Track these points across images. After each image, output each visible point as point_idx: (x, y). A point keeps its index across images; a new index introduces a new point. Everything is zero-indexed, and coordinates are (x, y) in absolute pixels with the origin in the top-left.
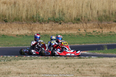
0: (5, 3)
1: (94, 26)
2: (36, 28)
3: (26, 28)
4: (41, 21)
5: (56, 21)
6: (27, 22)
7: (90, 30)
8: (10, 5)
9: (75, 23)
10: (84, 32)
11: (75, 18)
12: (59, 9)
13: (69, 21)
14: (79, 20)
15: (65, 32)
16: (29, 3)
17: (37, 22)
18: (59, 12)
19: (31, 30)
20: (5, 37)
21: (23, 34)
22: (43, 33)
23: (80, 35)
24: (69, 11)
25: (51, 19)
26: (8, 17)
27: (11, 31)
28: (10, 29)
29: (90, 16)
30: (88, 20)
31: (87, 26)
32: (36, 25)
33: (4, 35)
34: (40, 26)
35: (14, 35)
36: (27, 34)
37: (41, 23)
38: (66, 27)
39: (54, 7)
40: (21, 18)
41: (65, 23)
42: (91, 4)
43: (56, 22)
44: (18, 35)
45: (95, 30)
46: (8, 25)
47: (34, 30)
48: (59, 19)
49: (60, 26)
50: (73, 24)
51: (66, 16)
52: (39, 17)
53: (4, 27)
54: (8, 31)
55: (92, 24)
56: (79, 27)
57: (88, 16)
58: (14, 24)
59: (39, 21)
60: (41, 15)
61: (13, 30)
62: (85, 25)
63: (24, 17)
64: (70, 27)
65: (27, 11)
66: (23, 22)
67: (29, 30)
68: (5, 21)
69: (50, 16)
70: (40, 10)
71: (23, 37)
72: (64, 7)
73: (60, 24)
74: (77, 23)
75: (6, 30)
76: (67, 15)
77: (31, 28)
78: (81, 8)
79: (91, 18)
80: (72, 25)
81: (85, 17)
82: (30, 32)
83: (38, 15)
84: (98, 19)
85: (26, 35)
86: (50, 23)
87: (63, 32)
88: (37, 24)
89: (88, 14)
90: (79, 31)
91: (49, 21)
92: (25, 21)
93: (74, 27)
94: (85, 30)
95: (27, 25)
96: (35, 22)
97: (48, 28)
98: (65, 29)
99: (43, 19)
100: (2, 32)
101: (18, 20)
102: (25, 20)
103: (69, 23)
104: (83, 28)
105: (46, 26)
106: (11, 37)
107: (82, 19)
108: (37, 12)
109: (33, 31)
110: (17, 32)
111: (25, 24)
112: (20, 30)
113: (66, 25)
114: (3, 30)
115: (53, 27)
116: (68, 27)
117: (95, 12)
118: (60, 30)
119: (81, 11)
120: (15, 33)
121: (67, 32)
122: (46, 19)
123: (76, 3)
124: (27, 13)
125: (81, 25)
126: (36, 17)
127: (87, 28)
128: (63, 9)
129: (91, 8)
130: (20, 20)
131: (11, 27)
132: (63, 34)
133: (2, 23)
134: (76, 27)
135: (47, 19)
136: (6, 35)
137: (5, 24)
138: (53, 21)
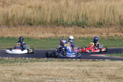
0: (30, 7)
1: (116, 31)
2: (60, 32)
3: (50, 31)
4: (65, 25)
5: (79, 24)
6: (51, 25)
7: (112, 34)
8: (35, 9)
9: (97, 27)
10: (106, 36)
11: (98, 22)
12: (82, 14)
13: (92, 25)
14: (101, 24)
15: (87, 36)
16: (53, 7)
17: (61, 26)
18: (83, 16)
19: (55, 33)
20: (30, 40)
21: (47, 37)
22: (66, 36)
23: (102, 39)
24: (92, 15)
25: (75, 23)
26: (33, 21)
27: (35, 34)
28: (35, 32)
29: (113, 20)
30: (111, 25)
31: (109, 30)
32: (59, 29)
33: (29, 38)
34: (64, 29)
35: (38, 38)
36: (51, 37)
37: (64, 27)
38: (89, 31)
39: (77, 11)
40: (46, 21)
41: (88, 27)
42: (113, 9)
43: (79, 26)
44: (42, 38)
45: (117, 34)
46: (33, 28)
47: (58, 33)
48: (82, 22)
49: (83, 30)
50: (96, 27)
51: (88, 20)
52: (63, 21)
53: (29, 30)
54: (33, 34)
55: (114, 28)
56: (102, 31)
57: (110, 21)
58: (39, 28)
59: (63, 25)
60: (65, 19)
61: (38, 33)
62: (107, 29)
63: (48, 21)
64: (93, 31)
65: (51, 15)
66: (48, 26)
67: (52, 34)
68: (30, 24)
69: (74, 20)
70: (64, 14)
71: (47, 40)
72: (88, 12)
73: (83, 28)
74: (99, 27)
75: (31, 33)
76: (90, 20)
77: (55, 31)
78: (103, 13)
79: (113, 22)
80: (95, 29)
81: (107, 21)
82: (54, 35)
83: (62, 19)
84: (120, 23)
85: (50, 39)
86: (74, 26)
87: (85, 36)
88: (61, 28)
89: (110, 19)
90: (101, 35)
91: (72, 25)
92: (49, 25)
93: (96, 31)
94: (107, 34)
95: (51, 28)
96: (58, 25)
97: (71, 32)
98: (87, 33)
99: (67, 22)
100: (27, 35)
101: (42, 23)
102: (50, 23)
103: (92, 27)
104: (105, 32)
105: (70, 29)
106: (35, 40)
107: (104, 23)
108: (61, 16)
109: (57, 35)
110: (42, 35)
111: (49, 27)
112: (45, 33)
113: (89, 28)
114: (28, 33)
115: (76, 30)
116: (91, 31)
117: (117, 17)
118: (83, 34)
119: (103, 15)
120: (40, 36)
121: (90, 36)
122: (69, 22)
123: (99, 7)
124: (51, 17)
125: (103, 29)
126: (60, 21)
127: (109, 32)
128: (86, 13)
129: (113, 12)
130: (44, 23)
131: (36, 30)
132: (86, 38)
133: (27, 26)
134: (98, 31)
135: (71, 23)
136: (31, 38)
137: (30, 27)
138: (76, 25)
